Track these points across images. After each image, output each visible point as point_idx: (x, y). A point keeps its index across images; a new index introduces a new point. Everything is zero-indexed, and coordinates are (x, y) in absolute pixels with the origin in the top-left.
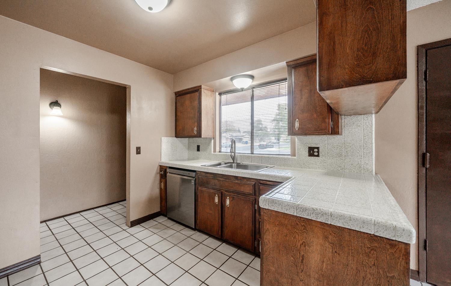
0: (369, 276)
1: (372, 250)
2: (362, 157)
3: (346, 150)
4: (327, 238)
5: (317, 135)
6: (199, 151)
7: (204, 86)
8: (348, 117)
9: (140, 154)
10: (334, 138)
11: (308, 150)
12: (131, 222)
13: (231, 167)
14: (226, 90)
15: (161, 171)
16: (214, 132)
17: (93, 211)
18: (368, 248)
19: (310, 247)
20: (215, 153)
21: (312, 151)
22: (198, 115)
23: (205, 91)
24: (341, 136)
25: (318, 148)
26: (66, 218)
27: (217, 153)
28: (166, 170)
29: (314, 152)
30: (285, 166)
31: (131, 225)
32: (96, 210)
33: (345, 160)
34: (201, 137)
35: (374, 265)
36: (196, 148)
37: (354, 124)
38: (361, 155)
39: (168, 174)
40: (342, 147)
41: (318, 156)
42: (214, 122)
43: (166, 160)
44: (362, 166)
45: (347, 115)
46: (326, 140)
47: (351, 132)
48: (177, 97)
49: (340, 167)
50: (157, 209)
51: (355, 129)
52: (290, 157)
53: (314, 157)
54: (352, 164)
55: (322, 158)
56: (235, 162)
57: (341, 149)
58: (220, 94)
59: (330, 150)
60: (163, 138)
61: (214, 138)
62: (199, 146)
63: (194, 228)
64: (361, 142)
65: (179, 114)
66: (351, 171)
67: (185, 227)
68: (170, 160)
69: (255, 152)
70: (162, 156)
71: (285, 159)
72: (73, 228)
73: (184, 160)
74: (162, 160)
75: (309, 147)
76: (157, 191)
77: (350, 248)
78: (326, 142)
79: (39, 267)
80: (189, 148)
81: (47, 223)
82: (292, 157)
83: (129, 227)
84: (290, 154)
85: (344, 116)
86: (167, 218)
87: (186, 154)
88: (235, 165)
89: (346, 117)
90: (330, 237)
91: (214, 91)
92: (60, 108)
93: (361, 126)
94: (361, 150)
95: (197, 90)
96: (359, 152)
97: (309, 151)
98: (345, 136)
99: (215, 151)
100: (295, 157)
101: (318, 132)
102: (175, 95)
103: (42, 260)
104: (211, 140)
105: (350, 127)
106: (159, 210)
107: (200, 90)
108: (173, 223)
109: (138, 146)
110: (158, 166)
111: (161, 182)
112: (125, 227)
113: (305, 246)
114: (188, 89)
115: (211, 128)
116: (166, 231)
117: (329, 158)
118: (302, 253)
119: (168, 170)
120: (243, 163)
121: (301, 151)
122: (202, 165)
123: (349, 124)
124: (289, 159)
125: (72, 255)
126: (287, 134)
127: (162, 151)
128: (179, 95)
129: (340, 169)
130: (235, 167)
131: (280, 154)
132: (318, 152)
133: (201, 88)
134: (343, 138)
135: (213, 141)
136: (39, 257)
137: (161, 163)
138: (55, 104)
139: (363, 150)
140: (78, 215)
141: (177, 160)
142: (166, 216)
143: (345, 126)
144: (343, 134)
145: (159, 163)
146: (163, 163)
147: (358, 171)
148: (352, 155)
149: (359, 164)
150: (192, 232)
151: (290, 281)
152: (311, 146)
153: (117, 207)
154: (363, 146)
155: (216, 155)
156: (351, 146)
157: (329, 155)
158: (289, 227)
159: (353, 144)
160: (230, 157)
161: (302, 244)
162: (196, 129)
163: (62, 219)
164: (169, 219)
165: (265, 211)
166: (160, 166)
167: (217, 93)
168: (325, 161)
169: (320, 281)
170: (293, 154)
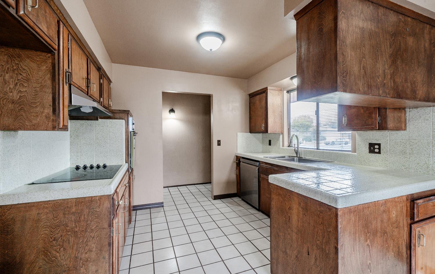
0: (319, 231)
1: (320, 212)
2: (430, 155)
3: (411, 148)
4: (300, 204)
5: (364, 130)
6: (271, 145)
7: (270, 87)
8: (414, 109)
9: (220, 145)
10: (397, 134)
11: (368, 146)
12: (214, 196)
13: (293, 160)
14: (294, 87)
15: (237, 160)
16: (282, 127)
17: (193, 186)
18: (318, 211)
19: (292, 210)
20: (283, 148)
21: (372, 148)
22: (265, 113)
23: (272, 91)
24: (405, 132)
25: (379, 145)
26: (178, 187)
27: (285, 148)
28: (240, 159)
29: (375, 149)
30: (345, 162)
31: (214, 198)
32: (195, 185)
33: (409, 158)
34: (268, 133)
35: (322, 223)
36: (268, 143)
37: (420, 117)
38: (429, 153)
39: (241, 163)
40: (407, 144)
41: (379, 153)
42: (282, 119)
43: (242, 152)
44: (431, 166)
45: (412, 108)
46: (388, 136)
47: (417, 127)
48: (251, 99)
49: (404, 166)
50: (234, 191)
51: (422, 123)
52: (350, 153)
53: (375, 154)
54: (418, 164)
55: (383, 155)
56: (299, 156)
57: (405, 146)
58: (288, 92)
59: (392, 147)
60: (238, 133)
61: (282, 134)
62: (271, 140)
63: (258, 208)
64: (429, 139)
65: (252, 113)
66: (417, 171)
67: (252, 208)
68: (245, 152)
69: (320, 148)
70: (238, 148)
71: (344, 155)
72: (181, 194)
73: (258, 153)
74: (238, 152)
75: (369, 143)
76: (234, 177)
77: (311, 211)
78: (388, 137)
79: (163, 209)
80: (263, 143)
81: (169, 188)
82: (353, 153)
83: (213, 199)
84: (351, 150)
85: (409, 108)
86: (241, 199)
87: (260, 147)
88: (297, 158)
89: (411, 109)
90: (302, 203)
91: (282, 90)
92: (174, 113)
93: (429, 119)
94: (429, 148)
95: (264, 91)
96: (426, 149)
97: (370, 148)
98: (410, 131)
99: (283, 146)
100: (356, 154)
101: (365, 128)
102: (249, 96)
103: (164, 205)
104: (280, 135)
105: (416, 121)
106: (236, 192)
107: (267, 91)
108: (245, 203)
109: (219, 139)
110: (235, 156)
111: (237, 169)
112: (211, 199)
113: (290, 210)
114: (258, 91)
115: (278, 125)
116: (237, 207)
117: (391, 155)
118: (289, 215)
119: (241, 160)
120: (305, 158)
121: (361, 147)
122: (264, 156)
123: (415, 118)
124: (349, 155)
125: (178, 207)
126: (337, 129)
127: (238, 144)
128: (252, 96)
129: (403, 168)
130: (297, 160)
131: (343, 150)
132: (379, 149)
133: (267, 90)
134: (408, 133)
135: (281, 136)
136: (162, 203)
137: (237, 154)
138: (172, 111)
139: (432, 147)
140: (185, 187)
141: (252, 152)
142: (240, 197)
143: (410, 120)
144: (408, 130)
145: (235, 154)
146: (238, 154)
147: (425, 172)
148: (418, 153)
149: (426, 163)
150: (257, 212)
151: (284, 234)
152: (371, 142)
153: (208, 186)
154: (432, 143)
155: (284, 149)
156: (416, 143)
157: (391, 152)
158: (283, 196)
159: (419, 140)
160: (294, 151)
161: (289, 208)
162: (264, 126)
163: (176, 187)
164: (243, 200)
165: (272, 185)
166: (236, 156)
167: (285, 92)
168: (387, 159)
169: (298, 235)
170: (354, 150)
